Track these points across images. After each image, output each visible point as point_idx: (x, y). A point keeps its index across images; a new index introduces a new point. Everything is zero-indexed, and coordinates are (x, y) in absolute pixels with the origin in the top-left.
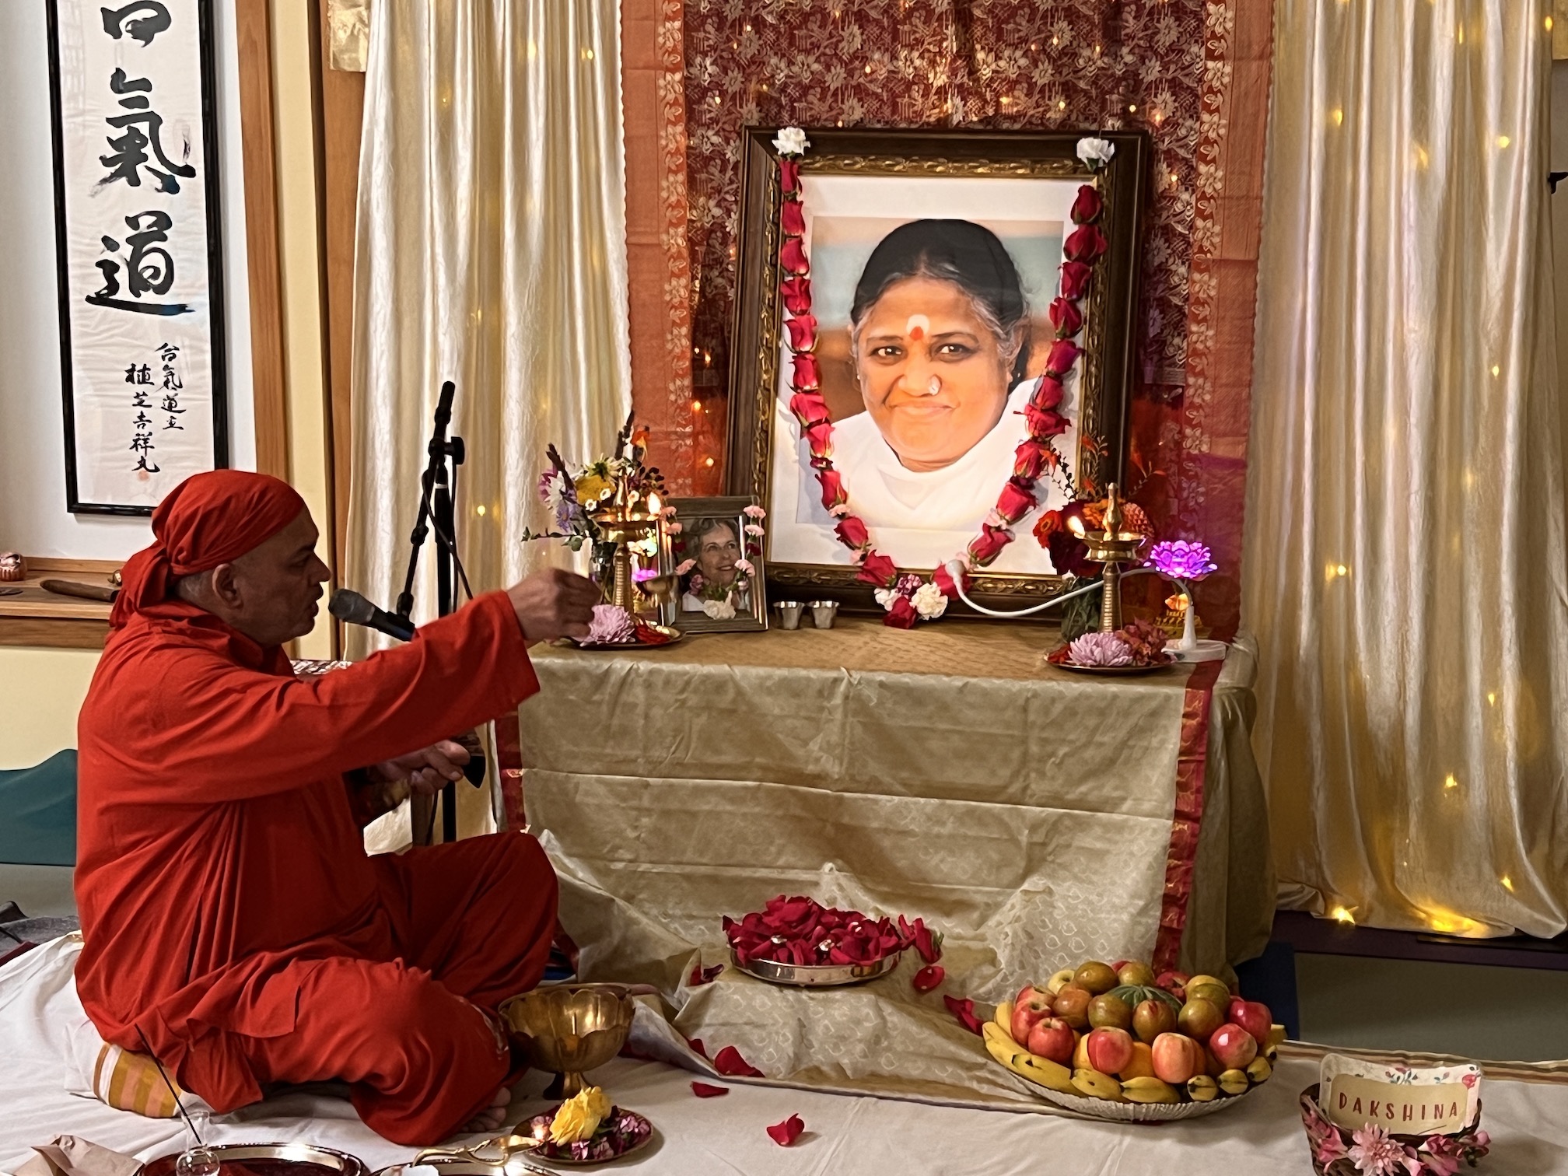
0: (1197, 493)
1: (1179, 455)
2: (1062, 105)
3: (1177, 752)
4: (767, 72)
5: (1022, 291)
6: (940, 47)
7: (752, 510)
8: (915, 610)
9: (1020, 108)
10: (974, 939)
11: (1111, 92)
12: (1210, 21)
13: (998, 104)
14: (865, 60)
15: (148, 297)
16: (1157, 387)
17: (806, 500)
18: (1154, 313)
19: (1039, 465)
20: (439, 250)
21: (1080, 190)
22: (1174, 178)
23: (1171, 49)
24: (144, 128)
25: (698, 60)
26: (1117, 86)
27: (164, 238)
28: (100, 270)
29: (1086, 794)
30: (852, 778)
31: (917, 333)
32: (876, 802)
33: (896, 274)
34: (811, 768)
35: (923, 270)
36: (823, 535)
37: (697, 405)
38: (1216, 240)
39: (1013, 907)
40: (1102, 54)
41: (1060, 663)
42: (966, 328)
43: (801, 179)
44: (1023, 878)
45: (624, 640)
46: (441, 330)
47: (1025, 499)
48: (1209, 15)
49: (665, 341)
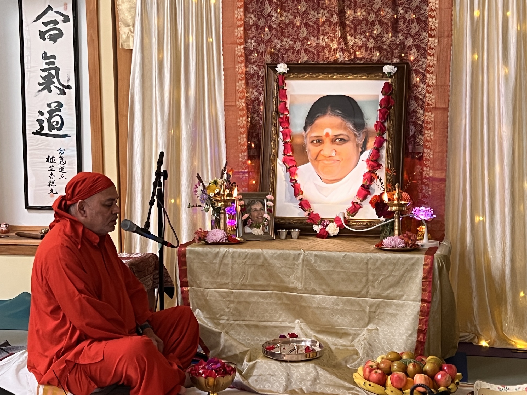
0: (428, 190)
1: (422, 177)
2: (378, 54)
3: (422, 278)
4: (274, 44)
5: (365, 120)
6: (334, 35)
7: (269, 197)
8: (328, 232)
9: (363, 56)
10: (350, 346)
11: (395, 50)
12: (430, 24)
13: (355, 54)
14: (308, 40)
15: (54, 132)
16: (413, 153)
17: (288, 195)
18: (412, 127)
19: (371, 180)
20: (158, 108)
21: (385, 84)
22: (418, 79)
23: (416, 34)
24: (53, 72)
25: (249, 41)
26: (397, 47)
27: (60, 111)
28: (38, 123)
29: (389, 294)
30: (306, 289)
31: (327, 135)
32: (313, 297)
33: (320, 114)
34: (291, 286)
35: (329, 112)
36: (295, 207)
37: (249, 162)
38: (433, 101)
39: (364, 335)
40: (392, 36)
41: (380, 248)
42: (345, 133)
43: (286, 81)
44: (368, 324)
45: (224, 241)
46: (159, 137)
47: (367, 193)
48: (429, 22)
49: (238, 140)
